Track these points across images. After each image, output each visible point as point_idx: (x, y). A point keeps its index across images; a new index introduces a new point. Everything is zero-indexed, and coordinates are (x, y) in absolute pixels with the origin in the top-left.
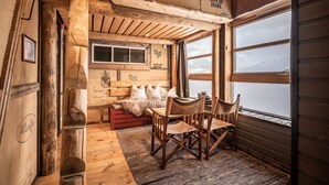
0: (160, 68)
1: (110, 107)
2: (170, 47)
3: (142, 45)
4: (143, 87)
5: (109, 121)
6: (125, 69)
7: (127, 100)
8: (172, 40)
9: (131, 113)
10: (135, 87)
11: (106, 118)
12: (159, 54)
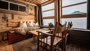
0: (32, 15)
1: (8, 32)
2: (35, 7)
3: (24, 4)
4: (25, 22)
5: (8, 39)
6: (16, 14)
7: (18, 28)
8: (36, 4)
9: (20, 34)
10: (21, 22)
11: (5, 38)
12: (31, 9)
